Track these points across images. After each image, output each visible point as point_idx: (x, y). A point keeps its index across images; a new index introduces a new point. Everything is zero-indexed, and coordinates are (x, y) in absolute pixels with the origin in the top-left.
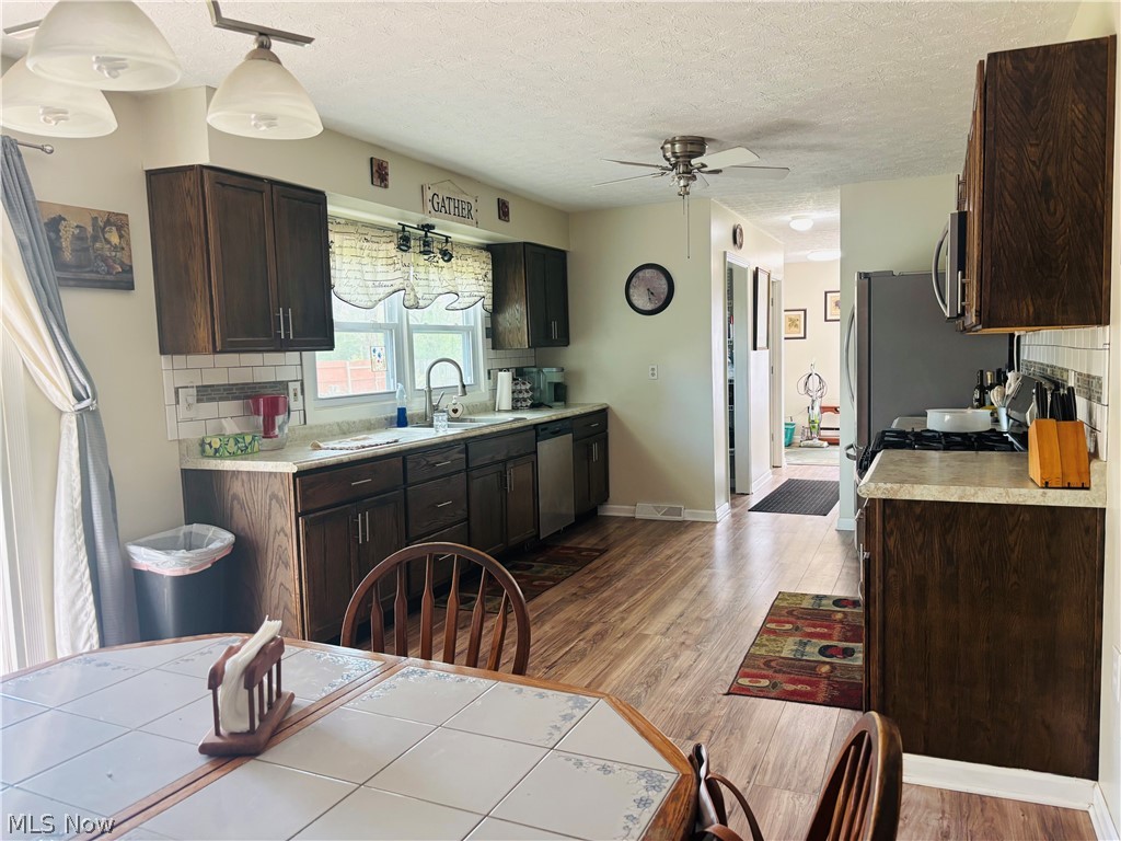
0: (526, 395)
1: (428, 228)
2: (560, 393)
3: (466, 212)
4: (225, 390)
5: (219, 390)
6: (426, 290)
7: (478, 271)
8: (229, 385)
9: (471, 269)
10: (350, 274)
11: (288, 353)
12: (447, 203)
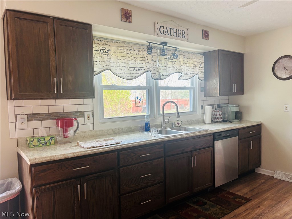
0: (219, 117)
1: (164, 44)
2: (238, 116)
3: (181, 35)
4: (45, 115)
5: (43, 116)
6: (165, 71)
7: (195, 63)
8: (49, 113)
9: (191, 62)
10: (121, 65)
11: (85, 99)
12: (169, 30)
